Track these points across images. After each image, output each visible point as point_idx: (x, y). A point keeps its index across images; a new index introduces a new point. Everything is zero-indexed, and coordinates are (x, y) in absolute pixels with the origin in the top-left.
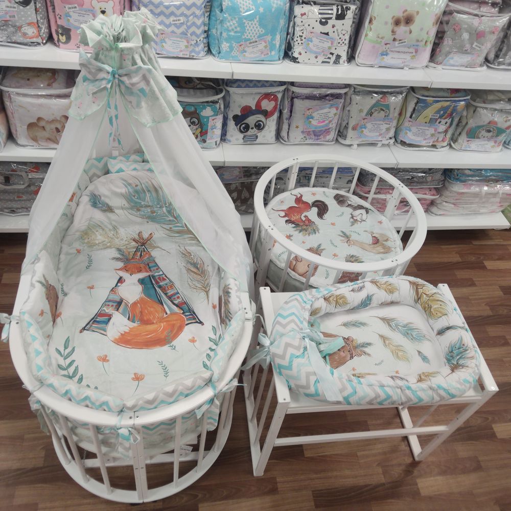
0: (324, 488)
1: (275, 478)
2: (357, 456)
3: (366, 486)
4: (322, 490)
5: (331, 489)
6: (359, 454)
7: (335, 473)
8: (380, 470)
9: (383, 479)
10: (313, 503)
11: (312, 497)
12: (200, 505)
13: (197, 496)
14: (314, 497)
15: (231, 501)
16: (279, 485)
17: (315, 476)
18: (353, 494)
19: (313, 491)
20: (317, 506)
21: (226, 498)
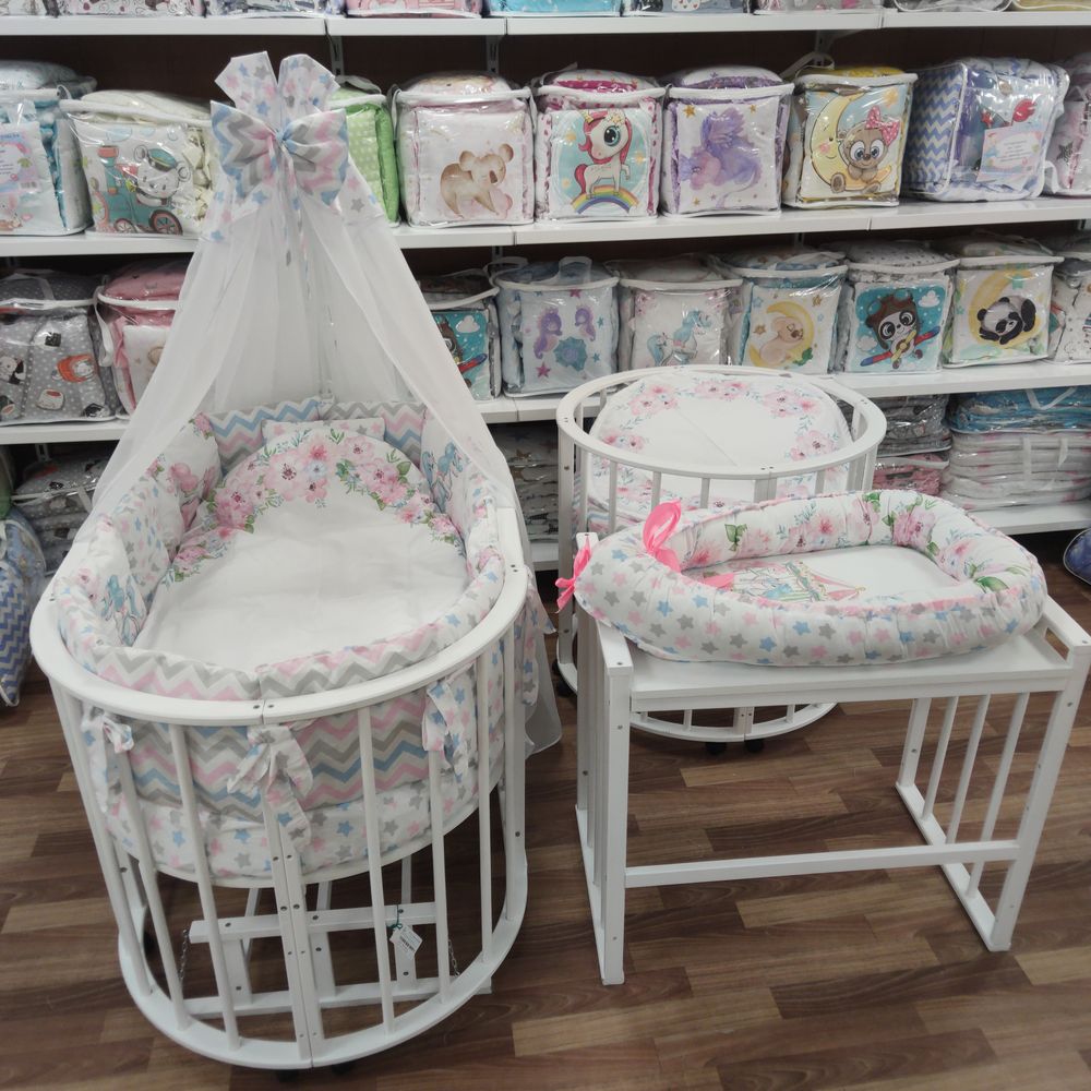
0: (796, 982)
1: (683, 968)
2: (864, 920)
3: (898, 973)
4: (794, 985)
5: (815, 983)
6: (868, 917)
7: (818, 954)
8: (925, 943)
9: (936, 959)
10: (776, 1010)
11: (772, 1000)
12: (515, 1026)
13: (509, 1009)
14: (776, 998)
15: (584, 1015)
16: (694, 982)
17: (772, 961)
18: (868, 989)
19: (771, 988)
20: (785, 1015)
21: (576, 1008)
